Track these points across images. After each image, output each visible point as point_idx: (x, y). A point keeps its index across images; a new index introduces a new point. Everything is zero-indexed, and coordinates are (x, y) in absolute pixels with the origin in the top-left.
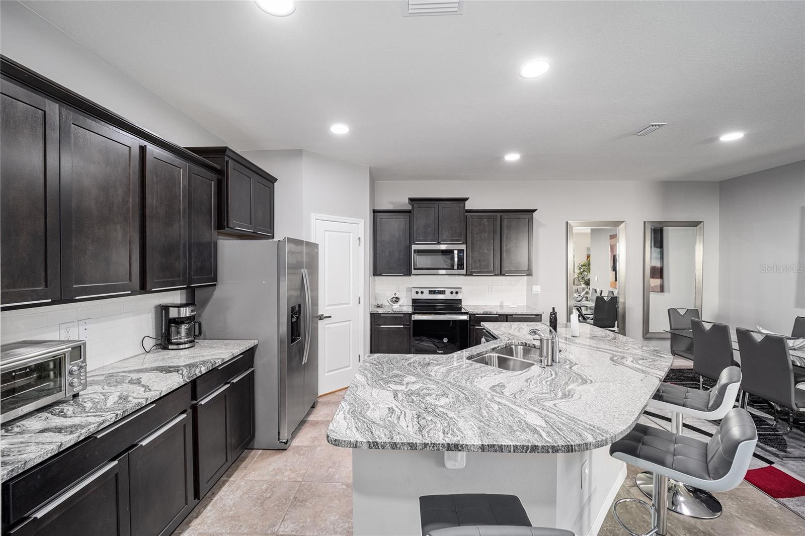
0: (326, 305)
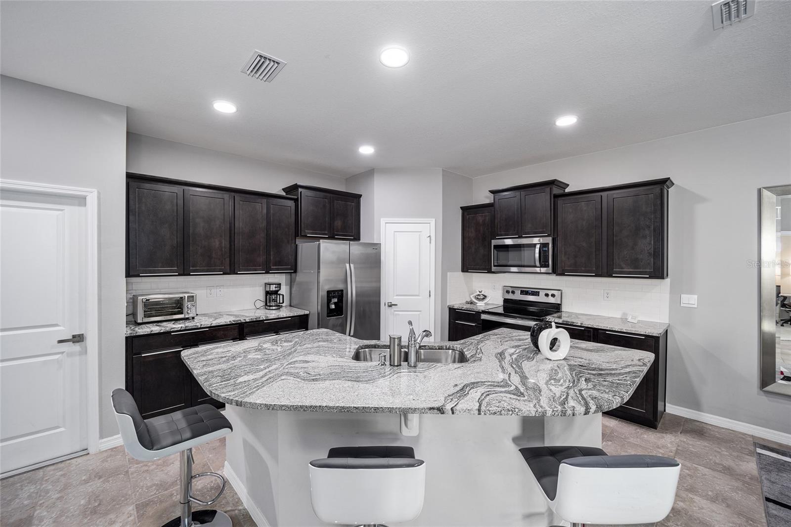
0: (395, 294)
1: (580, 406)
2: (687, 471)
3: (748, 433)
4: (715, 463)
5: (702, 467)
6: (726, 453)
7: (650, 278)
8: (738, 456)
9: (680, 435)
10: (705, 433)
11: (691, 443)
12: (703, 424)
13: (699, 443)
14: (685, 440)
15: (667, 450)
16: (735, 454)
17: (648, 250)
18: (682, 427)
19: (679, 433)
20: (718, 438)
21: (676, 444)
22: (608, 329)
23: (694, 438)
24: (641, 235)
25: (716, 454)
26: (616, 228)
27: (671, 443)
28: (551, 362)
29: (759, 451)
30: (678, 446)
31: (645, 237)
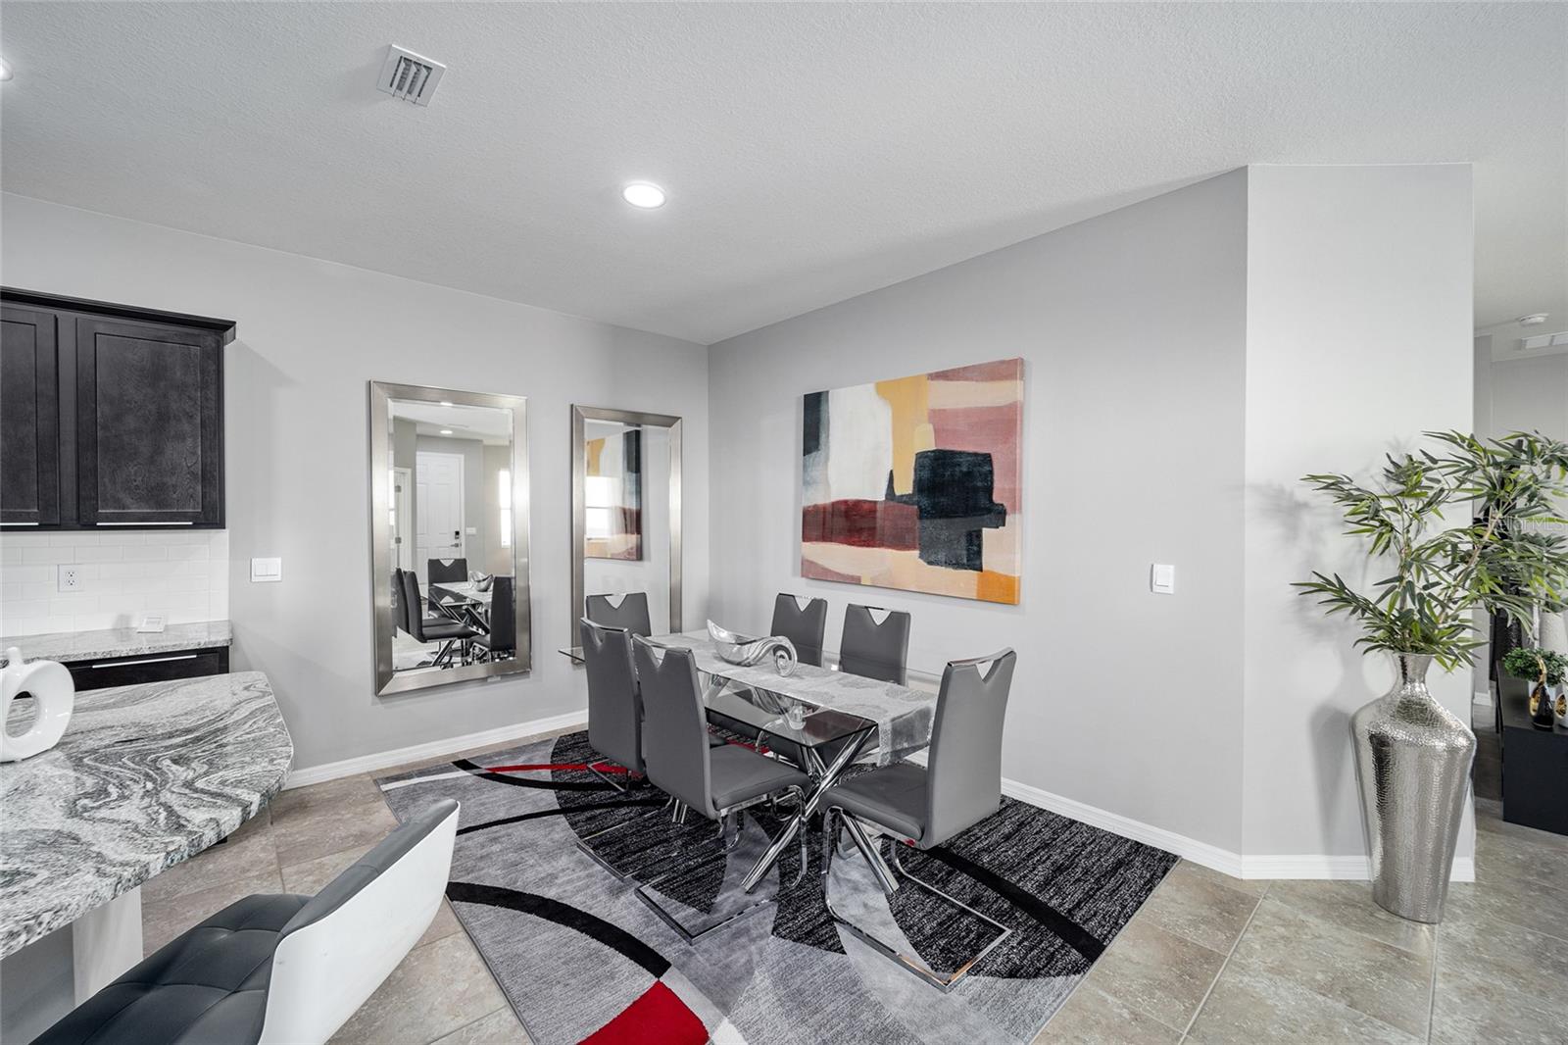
1: (224, 811)
2: (311, 878)
3: (362, 772)
4: (342, 839)
5: (328, 857)
6: (349, 816)
7: (196, 526)
8: (365, 811)
9: (272, 828)
10: (309, 802)
11: (295, 829)
12: (301, 790)
13: (307, 823)
14: (284, 831)
15: (262, 866)
16: (360, 809)
17: (189, 467)
18: (269, 814)
19: (269, 825)
20: (329, 800)
21: (272, 845)
22: (98, 657)
23: (295, 820)
24: (172, 433)
25: (337, 824)
26: (103, 410)
27: (264, 849)
28: (18, 766)
29: (385, 788)
30: (277, 847)
31: (181, 437)
